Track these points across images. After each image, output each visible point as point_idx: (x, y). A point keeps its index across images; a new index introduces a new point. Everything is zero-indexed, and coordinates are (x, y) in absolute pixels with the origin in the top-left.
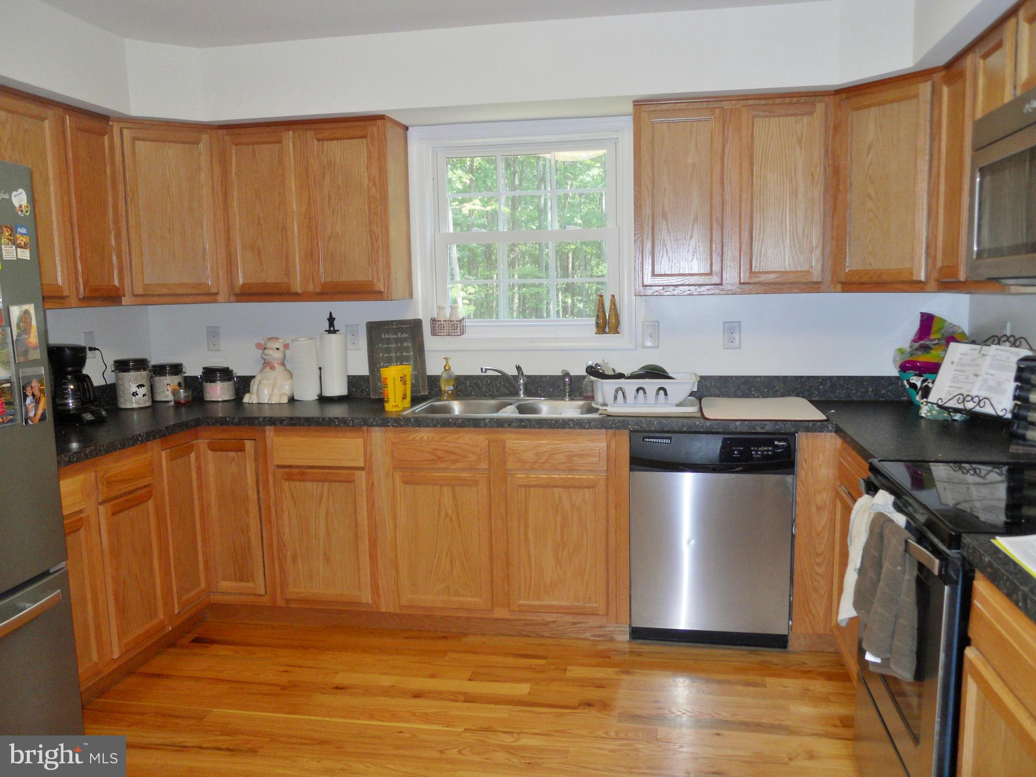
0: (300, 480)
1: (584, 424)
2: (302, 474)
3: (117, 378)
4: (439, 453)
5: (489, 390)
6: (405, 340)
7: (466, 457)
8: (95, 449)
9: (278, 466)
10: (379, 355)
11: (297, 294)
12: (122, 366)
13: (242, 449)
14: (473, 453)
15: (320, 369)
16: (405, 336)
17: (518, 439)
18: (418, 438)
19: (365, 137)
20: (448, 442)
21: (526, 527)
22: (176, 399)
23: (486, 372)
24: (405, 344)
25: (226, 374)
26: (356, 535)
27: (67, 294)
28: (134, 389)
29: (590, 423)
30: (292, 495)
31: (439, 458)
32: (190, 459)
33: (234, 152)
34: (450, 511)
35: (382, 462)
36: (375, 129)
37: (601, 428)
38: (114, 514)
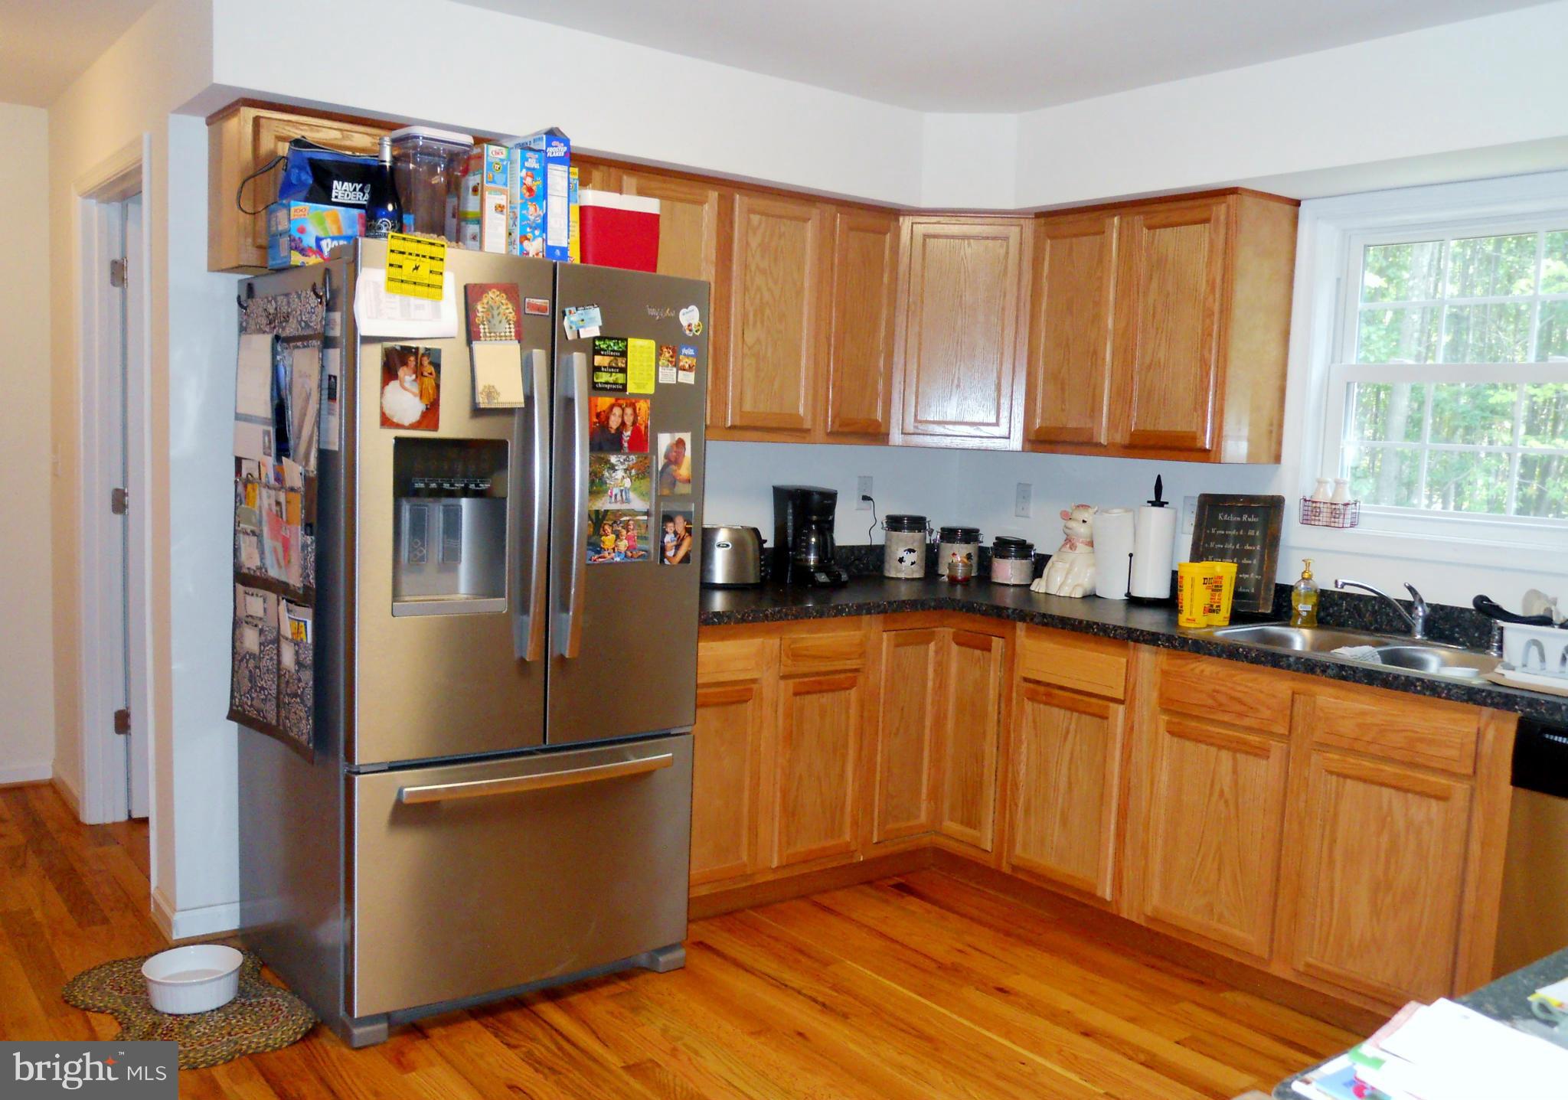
0: (1046, 703)
1: (1439, 690)
2: (1048, 695)
3: (888, 539)
4: (1222, 699)
5: (1376, 621)
6: (1252, 525)
7: (1257, 710)
8: (779, 612)
9: (1026, 680)
10: (1209, 544)
11: (1099, 445)
12: (895, 523)
13: (987, 648)
14: (1269, 708)
15: (1131, 555)
16: (1253, 519)
17: (1337, 698)
18: (1197, 671)
19: (1206, 221)
20: (1234, 683)
21: (1333, 841)
22: (953, 574)
23: (1342, 587)
24: (1251, 533)
25: (1023, 549)
26: (1102, 796)
27: (809, 427)
28: (901, 553)
29: (1450, 690)
30: (1034, 722)
31: (1221, 705)
32: (927, 650)
33: (1048, 248)
34: (1226, 790)
35: (1148, 694)
36: (1223, 208)
37: (1467, 701)
38: (796, 694)
